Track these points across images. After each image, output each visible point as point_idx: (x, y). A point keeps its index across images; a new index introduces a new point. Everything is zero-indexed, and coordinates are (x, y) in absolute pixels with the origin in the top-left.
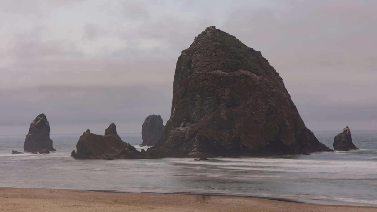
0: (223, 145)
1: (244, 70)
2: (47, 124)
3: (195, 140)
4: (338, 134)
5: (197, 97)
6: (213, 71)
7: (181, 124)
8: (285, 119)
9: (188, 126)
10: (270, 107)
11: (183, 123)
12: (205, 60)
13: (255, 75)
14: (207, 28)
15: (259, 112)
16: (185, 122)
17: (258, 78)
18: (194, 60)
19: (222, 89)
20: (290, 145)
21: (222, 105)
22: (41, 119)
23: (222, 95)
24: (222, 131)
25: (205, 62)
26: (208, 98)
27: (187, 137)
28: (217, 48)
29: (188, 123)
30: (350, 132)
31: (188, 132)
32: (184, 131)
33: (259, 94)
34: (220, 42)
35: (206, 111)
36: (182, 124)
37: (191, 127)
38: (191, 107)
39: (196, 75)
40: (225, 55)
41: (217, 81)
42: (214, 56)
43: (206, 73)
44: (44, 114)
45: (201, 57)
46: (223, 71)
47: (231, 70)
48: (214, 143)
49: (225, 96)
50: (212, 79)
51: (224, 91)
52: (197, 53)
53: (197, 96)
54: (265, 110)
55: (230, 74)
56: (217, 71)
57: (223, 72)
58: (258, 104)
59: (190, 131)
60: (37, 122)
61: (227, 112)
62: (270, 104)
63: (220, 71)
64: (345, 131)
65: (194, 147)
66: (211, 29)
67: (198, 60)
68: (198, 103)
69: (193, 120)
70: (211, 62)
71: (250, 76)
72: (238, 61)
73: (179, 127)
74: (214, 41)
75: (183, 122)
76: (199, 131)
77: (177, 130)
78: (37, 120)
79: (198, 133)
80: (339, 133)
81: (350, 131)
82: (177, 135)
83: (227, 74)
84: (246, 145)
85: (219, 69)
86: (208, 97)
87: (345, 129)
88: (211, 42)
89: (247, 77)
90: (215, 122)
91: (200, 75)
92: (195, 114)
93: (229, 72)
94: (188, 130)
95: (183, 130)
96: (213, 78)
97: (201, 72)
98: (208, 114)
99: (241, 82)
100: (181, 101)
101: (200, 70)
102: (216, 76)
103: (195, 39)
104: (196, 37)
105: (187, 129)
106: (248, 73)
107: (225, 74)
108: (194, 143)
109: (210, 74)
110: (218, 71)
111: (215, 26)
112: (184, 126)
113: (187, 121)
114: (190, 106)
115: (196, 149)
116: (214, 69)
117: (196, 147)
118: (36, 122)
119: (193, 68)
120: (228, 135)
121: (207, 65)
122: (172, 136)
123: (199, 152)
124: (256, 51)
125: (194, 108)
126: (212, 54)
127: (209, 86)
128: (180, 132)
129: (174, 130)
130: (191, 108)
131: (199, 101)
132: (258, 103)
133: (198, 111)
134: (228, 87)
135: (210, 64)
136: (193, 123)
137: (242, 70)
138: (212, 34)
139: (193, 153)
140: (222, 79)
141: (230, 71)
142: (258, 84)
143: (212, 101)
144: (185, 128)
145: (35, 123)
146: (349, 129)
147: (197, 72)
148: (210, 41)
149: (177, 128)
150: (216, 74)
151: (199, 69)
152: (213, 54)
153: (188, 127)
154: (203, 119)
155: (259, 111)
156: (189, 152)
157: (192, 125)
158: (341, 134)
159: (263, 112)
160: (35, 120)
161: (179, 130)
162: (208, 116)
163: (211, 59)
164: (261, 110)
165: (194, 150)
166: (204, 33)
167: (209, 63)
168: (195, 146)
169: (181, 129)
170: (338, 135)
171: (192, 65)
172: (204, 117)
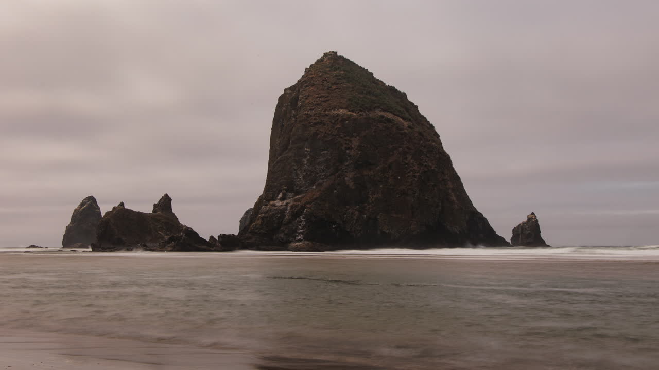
0: (348, 230)
1: (384, 111)
2: (97, 210)
3: (302, 221)
4: (519, 223)
5: (306, 151)
6: (332, 111)
7: (277, 196)
8: (450, 191)
9: (290, 198)
10: (426, 170)
11: (281, 193)
12: (320, 95)
13: (401, 119)
14: (324, 54)
15: (408, 176)
16: (285, 191)
17: (406, 124)
18: (302, 96)
19: (348, 138)
20: (458, 233)
21: (347, 164)
22: (88, 203)
23: (347, 149)
24: (347, 207)
25: (320, 97)
26: (324, 153)
27: (287, 217)
28: (340, 79)
29: (290, 195)
30: (537, 221)
31: (289, 208)
32: (282, 207)
33: (408, 148)
34: (344, 71)
35: (320, 174)
36: (280, 196)
37: (295, 200)
38: (295, 167)
39: (304, 116)
40: (353, 88)
41: (338, 126)
42: (335, 89)
43: (321, 113)
44: (94, 196)
45: (314, 91)
46: (349, 111)
47: (362, 109)
48: (334, 226)
49: (353, 150)
50: (331, 122)
51: (350, 141)
52: (307, 86)
53: (306, 149)
54: (418, 174)
55: (361, 115)
56: (340, 110)
57: (349, 113)
58: (407, 164)
59: (292, 207)
60: (83, 208)
61: (355, 176)
62: (426, 164)
63: (344, 110)
64: (529, 219)
65: (300, 234)
66: (331, 54)
67: (309, 96)
68: (307, 160)
69: (298, 188)
70: (329, 98)
71: (393, 120)
72: (373, 98)
73: (274, 200)
74: (335, 70)
75: (281, 191)
76: (308, 206)
77: (271, 205)
78: (82, 204)
79: (306, 211)
80: (521, 222)
81: (537, 218)
82: (271, 213)
83: (355, 114)
84: (387, 232)
85: (342, 108)
86: (324, 150)
87: (529, 217)
88: (330, 71)
89: (389, 121)
90: (336, 191)
91: (311, 116)
92: (302, 180)
93: (358, 113)
94: (289, 205)
95: (282, 205)
96: (333, 121)
97: (313, 112)
98: (323, 179)
99: (378, 127)
100: (279, 158)
101: (311, 110)
102: (337, 118)
103: (305, 72)
104: (306, 69)
105: (287, 204)
106: (390, 116)
107: (352, 115)
108: (299, 227)
109: (327, 115)
110: (342, 111)
111: (337, 52)
112: (283, 199)
113: (287, 191)
114: (294, 165)
115: (301, 236)
116: (334, 108)
117: (301, 233)
118: (81, 207)
119: (300, 108)
120: (357, 213)
121: (324, 101)
122: (263, 215)
123: (307, 242)
124: (400, 92)
125: (301, 169)
126: (331, 87)
127: (326, 133)
128: (275, 208)
129: (267, 205)
130: (295, 170)
131: (308, 157)
132: (407, 162)
133: (307, 174)
134: (357, 136)
135: (327, 101)
136: (297, 193)
137: (380, 111)
138: (332, 61)
139: (297, 243)
140: (347, 122)
141: (361, 111)
142: (406, 131)
143: (330, 157)
144: (285, 202)
145: (79, 209)
146: (536, 217)
147: (306, 112)
148: (328, 69)
149: (272, 202)
150: (338, 115)
151: (309, 108)
152: (334, 87)
153: (290, 200)
154: (314, 187)
155: (408, 174)
156: (291, 242)
157: (296, 197)
158: (523, 223)
159: (415, 176)
160: (80, 205)
161: (274, 205)
162: (324, 182)
163: (329, 93)
164: (411, 174)
165: (299, 238)
166: (319, 62)
167: (326, 99)
168: (301, 231)
169: (278, 203)
170: (518, 226)
171: (300, 104)
172: (317, 184)
